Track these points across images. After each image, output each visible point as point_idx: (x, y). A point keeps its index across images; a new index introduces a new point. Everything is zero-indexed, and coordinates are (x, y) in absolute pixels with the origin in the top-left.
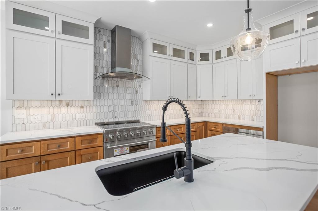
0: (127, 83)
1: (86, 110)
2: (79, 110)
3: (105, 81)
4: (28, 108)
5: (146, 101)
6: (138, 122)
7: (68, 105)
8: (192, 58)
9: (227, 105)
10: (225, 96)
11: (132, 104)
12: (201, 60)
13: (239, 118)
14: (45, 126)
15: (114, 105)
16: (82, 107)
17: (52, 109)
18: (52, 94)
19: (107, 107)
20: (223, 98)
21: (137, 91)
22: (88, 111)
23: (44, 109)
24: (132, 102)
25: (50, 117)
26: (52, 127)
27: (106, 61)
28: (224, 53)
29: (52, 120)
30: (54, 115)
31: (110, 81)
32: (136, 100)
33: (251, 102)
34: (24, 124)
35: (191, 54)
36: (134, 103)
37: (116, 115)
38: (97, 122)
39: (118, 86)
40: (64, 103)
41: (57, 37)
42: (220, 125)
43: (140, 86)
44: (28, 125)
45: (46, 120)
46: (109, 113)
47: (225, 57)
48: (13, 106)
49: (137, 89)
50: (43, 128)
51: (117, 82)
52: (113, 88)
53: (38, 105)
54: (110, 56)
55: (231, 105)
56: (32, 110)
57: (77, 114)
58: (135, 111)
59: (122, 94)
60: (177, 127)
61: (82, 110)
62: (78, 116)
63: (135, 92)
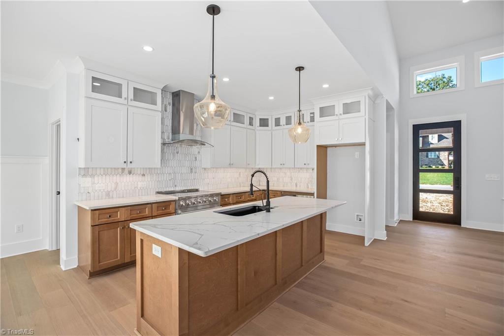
0: (186, 149)
1: (148, 178)
2: (141, 178)
3: (165, 147)
4: (92, 176)
5: (205, 169)
6: (197, 190)
7: (130, 173)
8: (251, 124)
9: (285, 173)
10: (284, 164)
11: (191, 172)
12: (260, 126)
13: (296, 186)
14: (108, 194)
15: (175, 173)
16: (144, 175)
17: (115, 177)
18: (125, 162)
19: (168, 174)
20: (281, 167)
21: (196, 158)
22: (149, 180)
23: (108, 177)
24: (191, 169)
25: (113, 186)
26: (115, 196)
27: (167, 125)
28: (283, 121)
29: (115, 189)
30: (117, 184)
31: (170, 147)
32: (196, 168)
33: (306, 170)
34: (88, 193)
35: (251, 119)
36: (194, 170)
37: (176, 184)
38: (157, 191)
39: (177, 153)
40: (126, 171)
41: (129, 104)
42: (278, 193)
43: (199, 152)
44: (92, 194)
45: (109, 190)
46: (169, 181)
47: (284, 125)
48: (79, 174)
49: (196, 156)
50: (107, 197)
51: (177, 148)
52: (174, 154)
53: (102, 173)
54: (171, 120)
55: (289, 174)
56: (96, 178)
57: (139, 183)
58: (194, 179)
59: (182, 162)
60: (239, 195)
61: (143, 178)
62: (140, 185)
63: (194, 159)
